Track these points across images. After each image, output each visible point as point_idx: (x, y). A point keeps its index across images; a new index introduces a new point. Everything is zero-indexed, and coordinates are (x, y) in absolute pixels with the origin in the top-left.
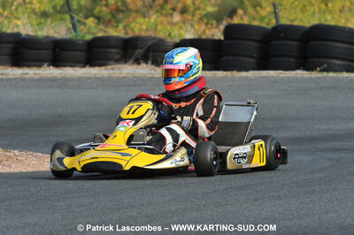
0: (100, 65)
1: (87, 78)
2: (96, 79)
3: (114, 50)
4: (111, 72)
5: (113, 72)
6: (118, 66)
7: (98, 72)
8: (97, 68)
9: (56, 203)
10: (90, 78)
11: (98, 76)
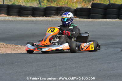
0: (49, 16)
1: (44, 21)
2: (47, 21)
3: (53, 11)
4: (52, 19)
5: (53, 19)
6: (55, 17)
7: (48, 19)
8: (47, 17)
9: (33, 64)
10: (45, 21)
11: (48, 20)
